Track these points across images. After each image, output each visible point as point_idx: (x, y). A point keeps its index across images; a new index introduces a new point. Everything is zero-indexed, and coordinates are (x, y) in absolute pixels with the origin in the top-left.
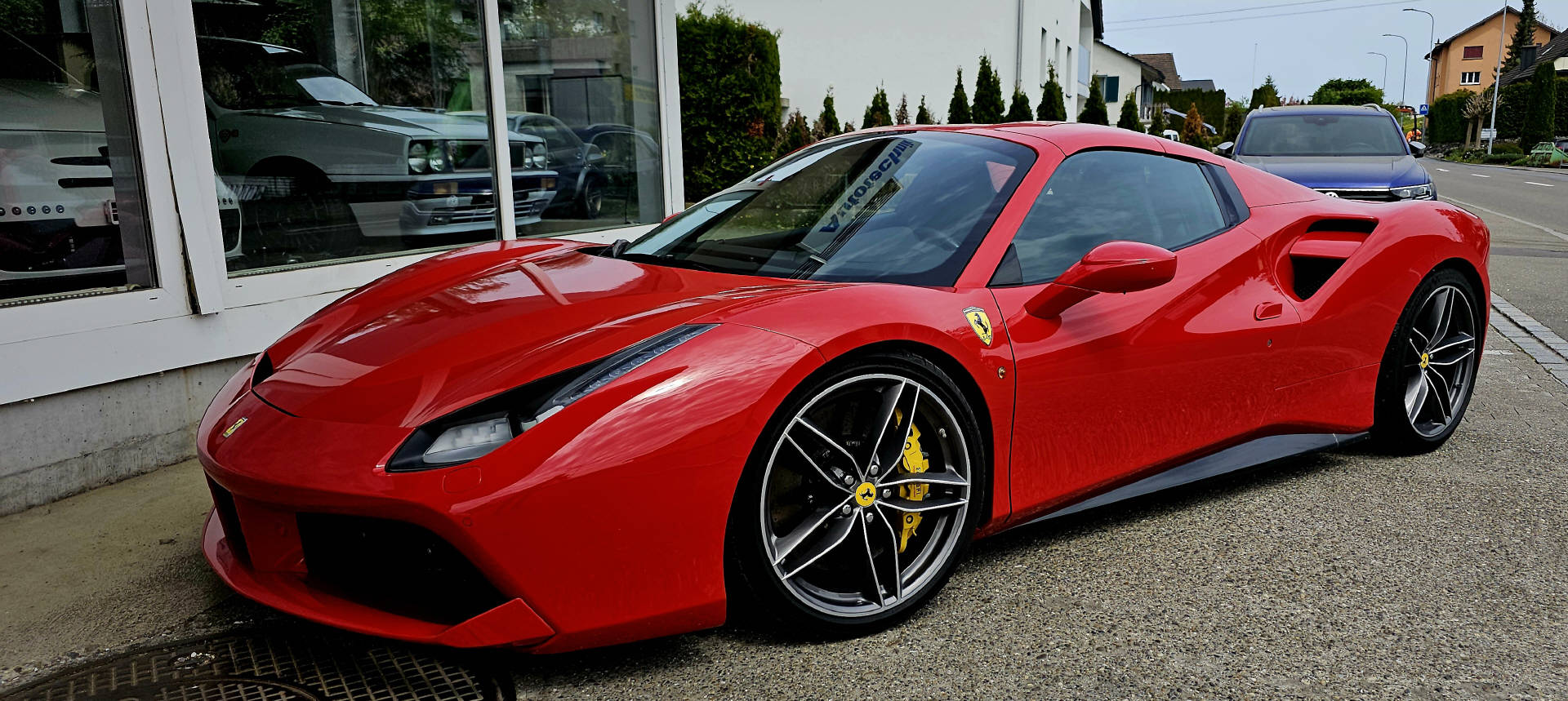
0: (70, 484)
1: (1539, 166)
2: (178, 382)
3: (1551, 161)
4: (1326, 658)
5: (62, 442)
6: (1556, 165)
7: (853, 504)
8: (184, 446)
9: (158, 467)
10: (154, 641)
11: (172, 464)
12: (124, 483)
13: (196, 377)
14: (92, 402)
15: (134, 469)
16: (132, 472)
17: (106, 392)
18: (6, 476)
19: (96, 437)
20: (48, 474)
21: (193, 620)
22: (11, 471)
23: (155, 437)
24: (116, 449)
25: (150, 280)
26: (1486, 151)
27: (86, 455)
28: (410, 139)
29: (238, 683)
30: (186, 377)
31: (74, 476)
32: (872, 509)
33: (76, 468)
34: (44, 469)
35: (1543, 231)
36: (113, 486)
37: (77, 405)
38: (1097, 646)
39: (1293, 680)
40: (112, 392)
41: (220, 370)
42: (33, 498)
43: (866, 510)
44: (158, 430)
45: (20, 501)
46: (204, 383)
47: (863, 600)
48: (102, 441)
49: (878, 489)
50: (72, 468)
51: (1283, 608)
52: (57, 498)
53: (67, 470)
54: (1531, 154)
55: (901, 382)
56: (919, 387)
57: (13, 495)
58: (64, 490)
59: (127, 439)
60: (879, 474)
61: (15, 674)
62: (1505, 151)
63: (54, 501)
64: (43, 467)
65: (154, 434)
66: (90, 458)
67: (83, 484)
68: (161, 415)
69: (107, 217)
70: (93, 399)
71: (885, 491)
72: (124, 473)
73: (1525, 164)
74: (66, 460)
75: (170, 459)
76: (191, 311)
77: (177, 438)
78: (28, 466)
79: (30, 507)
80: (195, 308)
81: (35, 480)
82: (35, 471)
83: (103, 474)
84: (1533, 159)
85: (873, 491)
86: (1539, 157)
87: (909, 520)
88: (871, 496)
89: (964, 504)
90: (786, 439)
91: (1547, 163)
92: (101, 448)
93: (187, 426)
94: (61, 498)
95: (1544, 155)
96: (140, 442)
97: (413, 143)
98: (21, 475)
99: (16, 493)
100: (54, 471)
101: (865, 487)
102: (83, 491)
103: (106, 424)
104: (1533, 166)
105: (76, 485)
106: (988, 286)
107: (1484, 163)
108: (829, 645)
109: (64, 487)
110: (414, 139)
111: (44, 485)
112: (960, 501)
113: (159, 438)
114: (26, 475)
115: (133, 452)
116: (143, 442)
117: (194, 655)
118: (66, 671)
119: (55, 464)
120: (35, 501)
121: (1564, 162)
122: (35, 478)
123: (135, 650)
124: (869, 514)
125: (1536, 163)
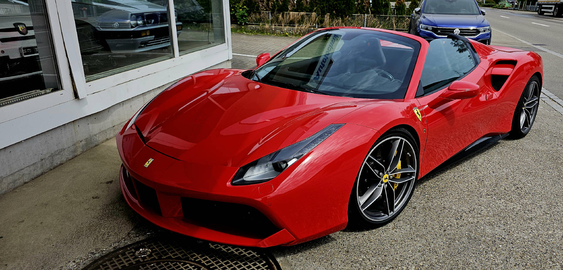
0: (37, 172)
1: (501, 9)
2: (71, 127)
3: (505, 7)
4: (533, 224)
5: (34, 156)
6: (507, 9)
7: (382, 182)
8: (75, 151)
9: (67, 161)
10: (122, 245)
11: (71, 159)
12: (57, 169)
13: (77, 124)
14: (43, 138)
15: (59, 163)
16: (58, 164)
17: (47, 134)
18: (16, 172)
19: (45, 152)
20: (30, 169)
21: (130, 234)
22: (17, 170)
23: (64, 149)
24: (52, 156)
25: (57, 87)
26: (483, 2)
27: (42, 160)
28: (130, 13)
29: (168, 262)
30: (74, 124)
31: (39, 169)
32: (387, 183)
33: (39, 165)
34: (28, 167)
35: (515, 38)
36: (53, 171)
37: (38, 141)
38: (460, 225)
39: (526, 234)
40: (49, 134)
41: (85, 120)
42: (25, 180)
43: (385, 184)
44: (66, 146)
45: (22, 181)
46: (80, 125)
47: (383, 214)
48: (47, 153)
49: (389, 176)
50: (38, 165)
51: (511, 205)
52: (34, 178)
53: (36, 167)
54: (498, 4)
55: (399, 139)
56: (404, 140)
57: (19, 179)
58: (36, 175)
59: (56, 152)
60: (390, 171)
61: (74, 264)
62: (489, 2)
63: (33, 179)
64: (28, 166)
65: (64, 148)
66: (44, 161)
67: (42, 171)
68: (66, 140)
69: (21, 54)
70: (43, 137)
71: (391, 176)
72: (56, 165)
73: (497, 8)
74: (36, 163)
75: (70, 157)
76: (75, 98)
77: (72, 148)
78: (23, 167)
79: (26, 183)
80: (76, 96)
81: (26, 172)
82: (25, 169)
83: (48, 166)
84: (499, 6)
85: (388, 177)
86: (502, 5)
87: (396, 185)
88: (387, 179)
89: (414, 178)
90: (366, 163)
91: (504, 8)
92: (47, 156)
93: (75, 144)
94: (35, 178)
95: (503, 5)
96: (60, 152)
97: (132, 15)
98: (21, 171)
99: (20, 178)
100: (32, 168)
101: (386, 176)
102: (42, 174)
103: (48, 146)
104: (499, 9)
105: (39, 172)
106: (416, 97)
107: (482, 6)
108: (373, 231)
109: (36, 173)
110: (132, 13)
111: (29, 174)
112: (412, 177)
113: (66, 149)
114: (23, 171)
115: (58, 156)
116: (61, 152)
117: (141, 250)
118: (95, 261)
119: (32, 165)
120: (27, 181)
121: (510, 7)
122: (25, 172)
123: (116, 250)
124: (386, 185)
125: (500, 7)
